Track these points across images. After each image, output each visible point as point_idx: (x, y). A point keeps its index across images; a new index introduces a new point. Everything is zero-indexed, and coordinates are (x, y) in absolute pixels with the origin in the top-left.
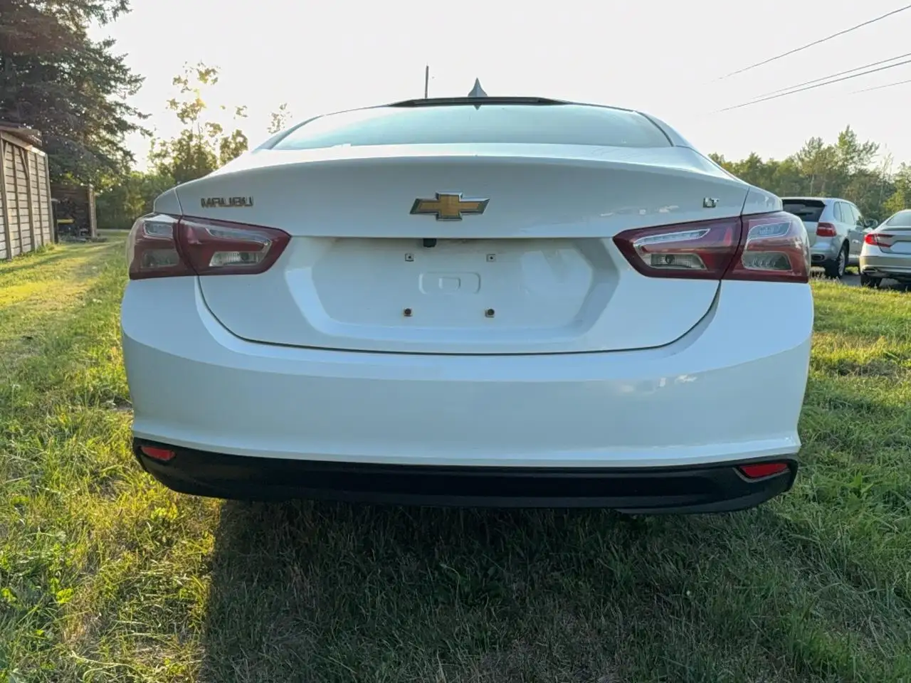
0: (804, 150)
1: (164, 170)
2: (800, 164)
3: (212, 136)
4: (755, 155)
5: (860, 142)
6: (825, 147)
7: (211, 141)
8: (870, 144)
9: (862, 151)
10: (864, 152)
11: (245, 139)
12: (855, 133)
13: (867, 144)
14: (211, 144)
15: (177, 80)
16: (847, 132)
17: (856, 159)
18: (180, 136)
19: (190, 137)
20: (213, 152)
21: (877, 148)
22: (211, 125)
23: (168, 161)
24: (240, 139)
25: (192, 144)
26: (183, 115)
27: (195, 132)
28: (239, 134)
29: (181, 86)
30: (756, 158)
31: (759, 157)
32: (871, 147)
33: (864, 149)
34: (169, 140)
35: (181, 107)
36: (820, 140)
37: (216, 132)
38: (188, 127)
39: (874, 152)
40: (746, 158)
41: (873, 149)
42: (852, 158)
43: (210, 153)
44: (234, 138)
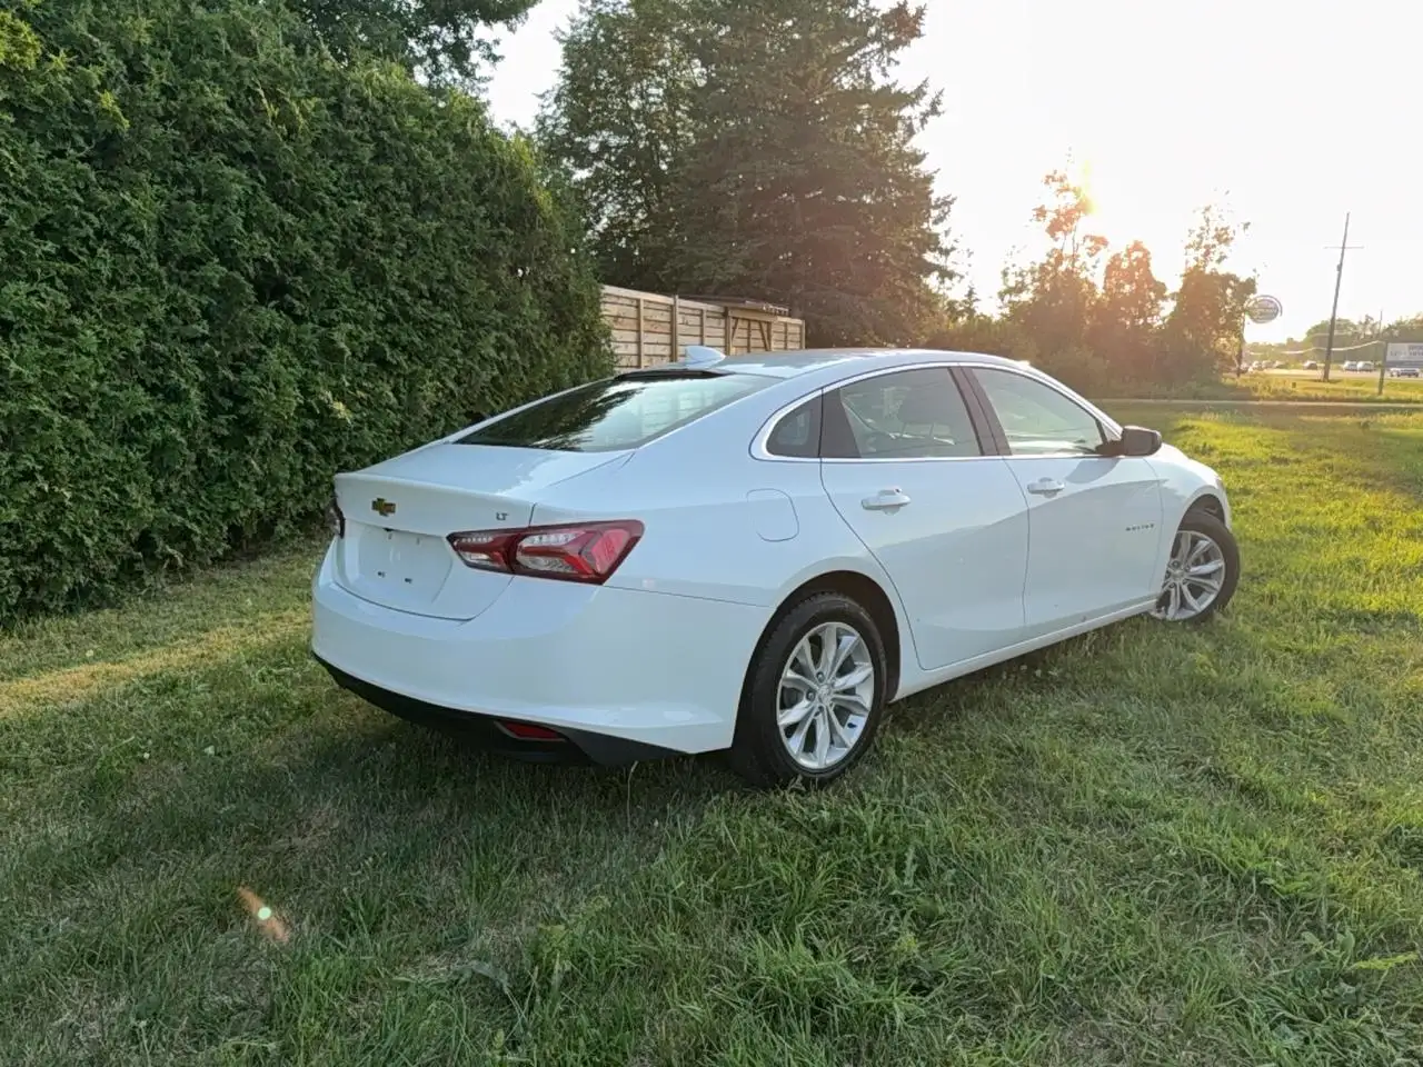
1: (1017, 309)
3: (1091, 255)
7: (1090, 262)
11: (1146, 254)
14: (1089, 266)
15: (1049, 179)
18: (1044, 259)
19: (1059, 260)
20: (1090, 279)
22: (1092, 239)
23: (1026, 297)
24: (1138, 254)
25: (1062, 268)
26: (1053, 229)
27: (1068, 251)
28: (1137, 247)
29: (1056, 185)
34: (1027, 267)
35: (1051, 216)
37: (1098, 249)
38: (1058, 245)
43: (1086, 280)
44: (1128, 255)
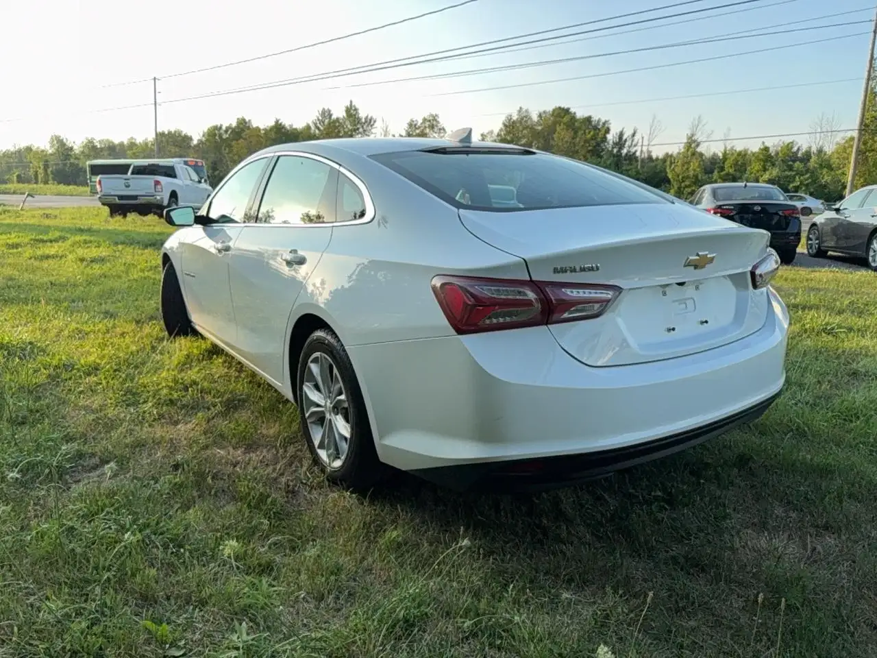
0: (319, 120)
2: (317, 131)
4: (280, 122)
5: (362, 114)
6: (334, 117)
8: (369, 117)
9: (364, 124)
10: (366, 124)
12: (357, 107)
13: (367, 117)
16: (351, 105)
17: (361, 130)
21: (375, 122)
30: (281, 124)
31: (283, 124)
32: (370, 120)
33: (366, 122)
36: (329, 111)
39: (373, 125)
40: (272, 123)
41: (372, 123)
42: (358, 129)
